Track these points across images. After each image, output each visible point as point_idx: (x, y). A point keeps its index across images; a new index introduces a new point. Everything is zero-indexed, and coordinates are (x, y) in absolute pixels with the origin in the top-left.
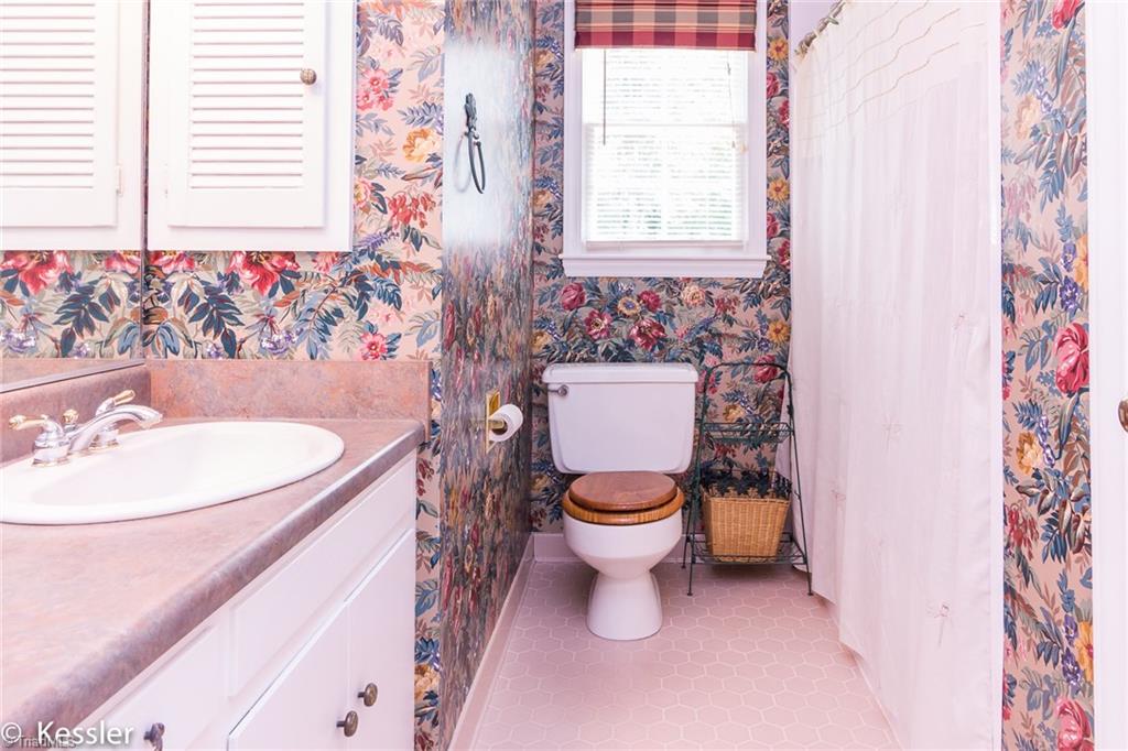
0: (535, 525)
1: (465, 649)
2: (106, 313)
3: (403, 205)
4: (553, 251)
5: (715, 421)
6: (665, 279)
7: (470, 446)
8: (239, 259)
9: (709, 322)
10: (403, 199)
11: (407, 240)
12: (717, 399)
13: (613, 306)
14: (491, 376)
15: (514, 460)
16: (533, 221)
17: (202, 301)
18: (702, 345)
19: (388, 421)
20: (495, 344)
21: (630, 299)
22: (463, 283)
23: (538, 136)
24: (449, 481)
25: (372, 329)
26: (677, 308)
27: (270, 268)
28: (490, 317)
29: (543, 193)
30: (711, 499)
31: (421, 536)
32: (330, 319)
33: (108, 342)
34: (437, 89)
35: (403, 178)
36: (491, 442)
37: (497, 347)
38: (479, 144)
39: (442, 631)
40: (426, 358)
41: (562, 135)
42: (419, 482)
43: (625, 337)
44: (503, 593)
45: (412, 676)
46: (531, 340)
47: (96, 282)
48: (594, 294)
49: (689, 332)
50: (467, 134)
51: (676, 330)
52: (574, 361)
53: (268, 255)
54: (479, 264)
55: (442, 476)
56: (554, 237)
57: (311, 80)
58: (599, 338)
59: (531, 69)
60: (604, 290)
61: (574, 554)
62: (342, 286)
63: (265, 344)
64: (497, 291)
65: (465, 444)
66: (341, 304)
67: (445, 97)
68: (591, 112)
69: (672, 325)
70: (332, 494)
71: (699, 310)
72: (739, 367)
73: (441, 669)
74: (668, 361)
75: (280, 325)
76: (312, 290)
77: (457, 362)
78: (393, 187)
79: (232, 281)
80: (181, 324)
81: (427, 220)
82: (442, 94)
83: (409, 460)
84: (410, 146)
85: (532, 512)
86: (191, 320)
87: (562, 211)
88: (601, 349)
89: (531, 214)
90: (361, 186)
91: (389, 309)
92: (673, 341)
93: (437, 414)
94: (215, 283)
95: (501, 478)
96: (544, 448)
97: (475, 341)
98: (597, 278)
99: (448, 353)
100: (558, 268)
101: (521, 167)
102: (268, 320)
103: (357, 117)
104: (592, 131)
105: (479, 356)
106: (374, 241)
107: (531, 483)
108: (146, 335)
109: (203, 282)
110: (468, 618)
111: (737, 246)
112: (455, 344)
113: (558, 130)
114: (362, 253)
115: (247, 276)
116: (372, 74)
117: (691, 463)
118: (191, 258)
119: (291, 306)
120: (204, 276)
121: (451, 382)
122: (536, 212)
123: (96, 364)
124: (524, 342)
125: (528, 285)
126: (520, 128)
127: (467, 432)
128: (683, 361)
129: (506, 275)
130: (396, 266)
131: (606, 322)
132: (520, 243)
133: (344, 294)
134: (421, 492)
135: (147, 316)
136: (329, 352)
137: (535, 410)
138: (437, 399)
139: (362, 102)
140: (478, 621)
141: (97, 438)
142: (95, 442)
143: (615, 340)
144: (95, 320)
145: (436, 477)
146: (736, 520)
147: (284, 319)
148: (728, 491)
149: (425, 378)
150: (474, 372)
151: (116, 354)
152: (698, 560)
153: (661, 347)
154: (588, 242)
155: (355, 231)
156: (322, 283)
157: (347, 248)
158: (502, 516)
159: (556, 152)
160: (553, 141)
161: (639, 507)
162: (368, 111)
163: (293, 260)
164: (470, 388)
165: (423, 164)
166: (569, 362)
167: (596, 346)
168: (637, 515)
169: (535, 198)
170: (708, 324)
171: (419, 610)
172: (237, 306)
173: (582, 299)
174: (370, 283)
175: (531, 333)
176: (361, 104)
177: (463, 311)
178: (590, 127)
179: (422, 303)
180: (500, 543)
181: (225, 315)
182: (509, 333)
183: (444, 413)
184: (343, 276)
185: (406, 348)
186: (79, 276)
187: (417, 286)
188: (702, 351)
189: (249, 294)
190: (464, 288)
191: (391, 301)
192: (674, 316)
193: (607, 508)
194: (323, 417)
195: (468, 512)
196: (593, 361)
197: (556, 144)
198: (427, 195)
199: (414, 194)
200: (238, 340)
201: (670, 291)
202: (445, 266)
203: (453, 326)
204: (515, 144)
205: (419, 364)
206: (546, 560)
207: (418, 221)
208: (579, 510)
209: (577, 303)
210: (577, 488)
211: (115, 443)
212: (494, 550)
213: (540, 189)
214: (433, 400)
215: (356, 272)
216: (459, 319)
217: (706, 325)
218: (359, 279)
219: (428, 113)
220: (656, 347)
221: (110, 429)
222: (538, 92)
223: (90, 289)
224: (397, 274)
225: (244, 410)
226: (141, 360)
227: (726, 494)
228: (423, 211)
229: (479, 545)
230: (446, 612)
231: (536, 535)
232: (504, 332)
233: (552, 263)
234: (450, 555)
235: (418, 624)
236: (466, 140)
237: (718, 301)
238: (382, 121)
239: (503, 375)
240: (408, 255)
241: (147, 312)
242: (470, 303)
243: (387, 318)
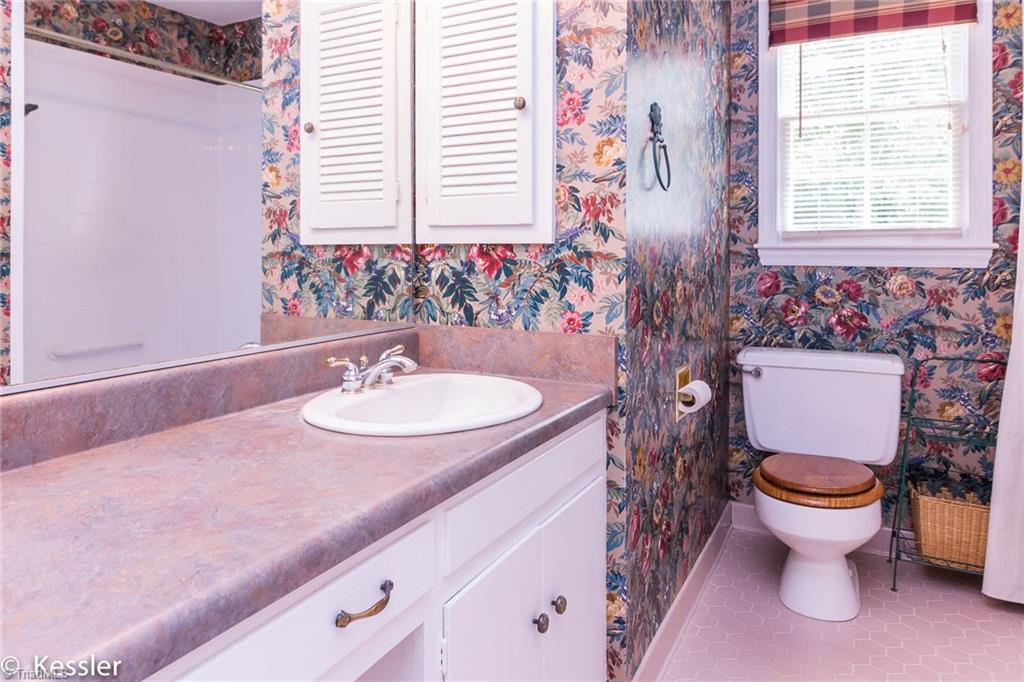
0: (733, 494)
1: (654, 591)
2: (392, 289)
3: (594, 204)
4: (748, 241)
5: (928, 417)
6: (868, 268)
7: (658, 413)
8: (475, 250)
9: (920, 313)
10: (593, 199)
11: (597, 233)
12: (931, 395)
13: (810, 295)
14: (681, 353)
15: (707, 432)
16: (729, 213)
17: (451, 282)
18: (910, 337)
19: (582, 384)
20: (685, 325)
21: (829, 288)
22: (649, 270)
23: (733, 134)
24: (636, 441)
25: (570, 306)
26: (882, 298)
27: (496, 257)
28: (680, 301)
29: (739, 187)
30: (919, 497)
31: (610, 484)
32: (539, 298)
33: (394, 310)
34: (622, 102)
35: (594, 181)
36: (681, 413)
37: (688, 327)
38: (664, 147)
39: (629, 568)
40: (613, 334)
41: (757, 132)
42: (609, 439)
43: (824, 326)
44: (695, 550)
45: (604, 601)
46: (727, 324)
47: (386, 267)
48: (790, 283)
49: (896, 323)
50: (651, 139)
51: (882, 320)
52: (770, 345)
53: (495, 246)
54: (666, 253)
55: (628, 435)
56: (749, 228)
57: (521, 106)
58: (796, 325)
59: (725, 72)
60: (801, 278)
61: (763, 526)
62: (547, 272)
63: (494, 317)
64: (687, 277)
65: (653, 411)
66: (546, 286)
67: (628, 108)
68: (786, 107)
69: (876, 315)
70: (525, 437)
71: (908, 300)
72: (958, 363)
73: (628, 601)
74: (871, 351)
75: (504, 302)
76: (526, 275)
77: (643, 339)
78: (586, 189)
79: (470, 266)
80: (438, 299)
81: (613, 216)
82: (625, 107)
83: (599, 418)
84: (599, 153)
85: (730, 483)
86: (444, 296)
87: (757, 203)
88: (798, 336)
89: (725, 208)
90: (562, 189)
91: (583, 291)
92: (877, 332)
93: (622, 382)
94: (459, 268)
95: (692, 447)
96: (740, 424)
97: (663, 321)
98: (793, 267)
99: (634, 331)
100: (753, 257)
101: (713, 165)
102: (495, 298)
103: (558, 132)
104: (788, 125)
105: (668, 335)
106: (571, 234)
107: (727, 455)
108: (417, 306)
109: (451, 268)
110: (658, 563)
111: (955, 234)
112: (641, 324)
113: (754, 126)
114: (562, 245)
115: (480, 263)
116: (569, 95)
117: (897, 456)
118: (444, 249)
119: (511, 287)
120: (452, 263)
121: (637, 356)
122: (731, 205)
123: (386, 325)
124: (719, 325)
125: (724, 273)
126: (712, 129)
127: (655, 401)
128: (889, 352)
129: (697, 263)
130: (589, 255)
131: (803, 309)
132: (713, 234)
133: (549, 278)
134: (610, 447)
135: (417, 292)
136: (539, 325)
137: (731, 389)
138: (623, 369)
139: (561, 122)
140: (668, 568)
141: (380, 377)
142: (379, 380)
143: (813, 327)
144: (386, 295)
145: (623, 436)
146: (951, 523)
147: (506, 297)
148: (941, 492)
149: (612, 351)
150: (662, 348)
151: (399, 319)
152: (904, 557)
153: (864, 337)
154: (783, 232)
155: (557, 226)
156: (533, 269)
157: (550, 240)
158: (694, 478)
159: (751, 148)
160: (748, 137)
161: (831, 492)
162: (565, 127)
163: (511, 250)
164: (657, 363)
165: (610, 168)
166: (765, 345)
167: (793, 333)
168: (827, 499)
169: (731, 192)
170: (918, 316)
171: (610, 546)
172: (474, 287)
173: (778, 287)
174: (569, 269)
175: (727, 317)
176: (561, 121)
177: (649, 294)
178: (786, 121)
179: (610, 286)
180: (692, 504)
181: (465, 292)
182: (700, 316)
183: (630, 382)
184: (548, 263)
185: (597, 325)
186: (376, 262)
187: (605, 273)
188: (910, 343)
189: (482, 277)
190: (651, 274)
191: (585, 285)
192: (878, 307)
193: (795, 488)
194: (534, 377)
195: (656, 470)
196: (790, 346)
197: (751, 141)
198: (613, 194)
199: (602, 194)
200: (474, 312)
201: (874, 281)
202: (629, 256)
203: (638, 306)
204: (706, 144)
205: (607, 338)
206: (743, 528)
207: (606, 217)
208: (768, 486)
209: (774, 289)
210: (769, 465)
211: (390, 382)
212: (685, 508)
213: (736, 184)
214: (619, 370)
215: (557, 260)
216: (645, 302)
217: (916, 316)
218: (559, 265)
219: (613, 124)
220: (858, 336)
221: (389, 372)
222: (733, 93)
223: (382, 272)
224: (589, 262)
225: (479, 366)
226: (413, 324)
227: (938, 494)
228: (610, 208)
229: (669, 501)
230: (634, 553)
231: (733, 503)
232: (695, 315)
233: (748, 252)
234: (637, 505)
235: (609, 559)
236: (651, 144)
237: (930, 292)
238: (577, 134)
239: (694, 354)
240: (598, 246)
241: (416, 289)
242: (657, 287)
243: (582, 298)
